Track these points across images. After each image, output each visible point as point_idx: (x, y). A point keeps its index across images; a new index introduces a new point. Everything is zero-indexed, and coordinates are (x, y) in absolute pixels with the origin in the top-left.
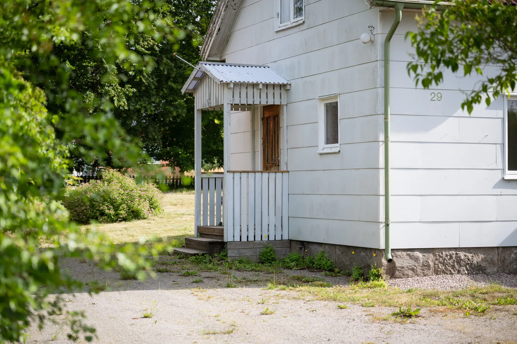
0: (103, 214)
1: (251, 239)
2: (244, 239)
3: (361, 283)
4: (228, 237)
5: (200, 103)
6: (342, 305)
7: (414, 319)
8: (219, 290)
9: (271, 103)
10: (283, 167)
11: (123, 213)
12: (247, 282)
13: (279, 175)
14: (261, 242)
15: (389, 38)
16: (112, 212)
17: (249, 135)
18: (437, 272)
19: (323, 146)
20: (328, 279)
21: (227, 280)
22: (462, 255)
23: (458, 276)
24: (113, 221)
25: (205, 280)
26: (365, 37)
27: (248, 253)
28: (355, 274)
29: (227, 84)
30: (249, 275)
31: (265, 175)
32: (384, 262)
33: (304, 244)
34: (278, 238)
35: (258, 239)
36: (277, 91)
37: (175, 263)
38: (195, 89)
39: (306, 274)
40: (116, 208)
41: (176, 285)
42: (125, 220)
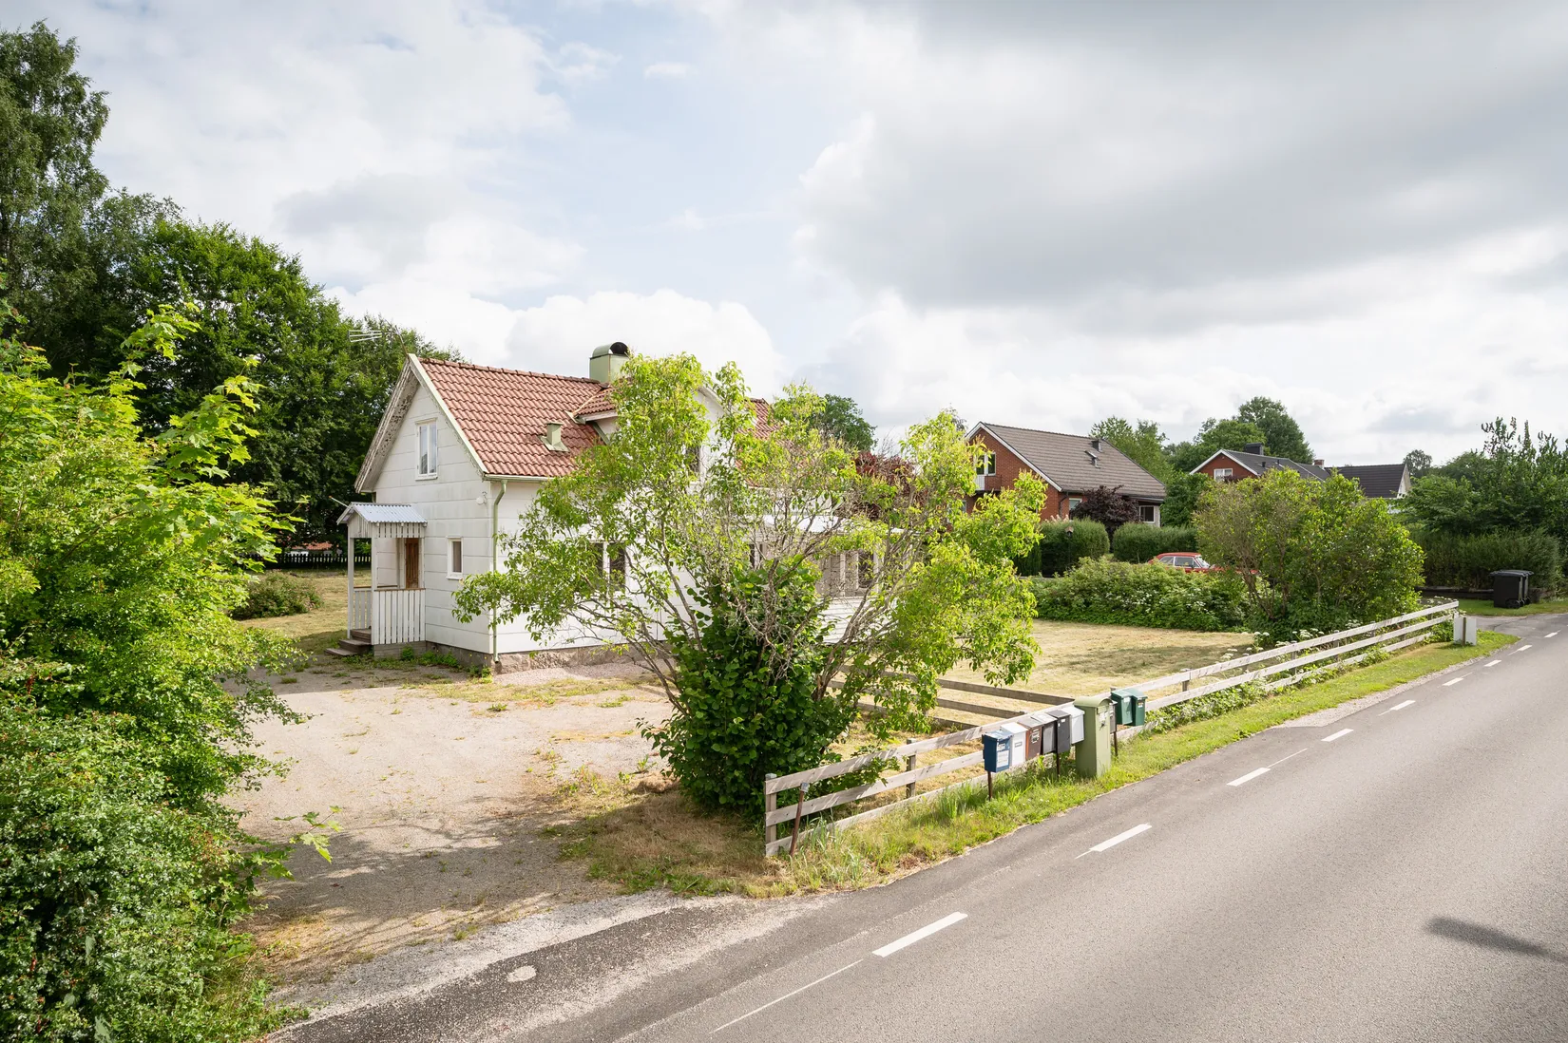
0: (266, 609)
1: (394, 641)
2: (388, 642)
3: (475, 680)
4: (375, 641)
5: (353, 532)
6: (454, 701)
7: (502, 713)
8: (364, 690)
9: (411, 536)
10: (421, 586)
11: (285, 608)
12: (387, 682)
13: (417, 592)
14: (402, 644)
15: (497, 503)
16: (275, 608)
17: (395, 556)
18: (533, 667)
19: (451, 574)
20: (451, 675)
21: (370, 681)
22: (552, 654)
23: (548, 670)
24: (276, 616)
25: (353, 681)
26: (480, 500)
27: (391, 653)
28: (472, 671)
29: (375, 524)
30: (389, 674)
31: (406, 592)
32: (493, 662)
33: (437, 645)
34: (417, 640)
35: (400, 641)
36: (416, 528)
37: (329, 664)
38: (349, 521)
39: (436, 671)
40: (279, 604)
41: (329, 688)
42: (287, 614)
